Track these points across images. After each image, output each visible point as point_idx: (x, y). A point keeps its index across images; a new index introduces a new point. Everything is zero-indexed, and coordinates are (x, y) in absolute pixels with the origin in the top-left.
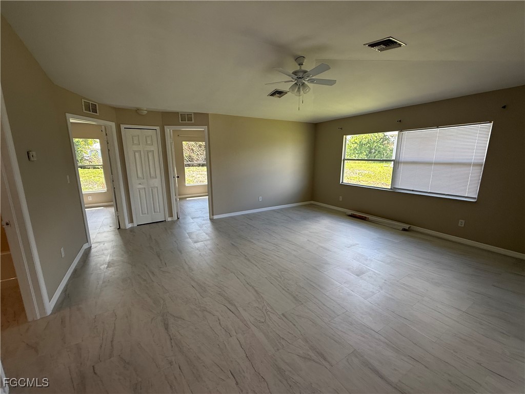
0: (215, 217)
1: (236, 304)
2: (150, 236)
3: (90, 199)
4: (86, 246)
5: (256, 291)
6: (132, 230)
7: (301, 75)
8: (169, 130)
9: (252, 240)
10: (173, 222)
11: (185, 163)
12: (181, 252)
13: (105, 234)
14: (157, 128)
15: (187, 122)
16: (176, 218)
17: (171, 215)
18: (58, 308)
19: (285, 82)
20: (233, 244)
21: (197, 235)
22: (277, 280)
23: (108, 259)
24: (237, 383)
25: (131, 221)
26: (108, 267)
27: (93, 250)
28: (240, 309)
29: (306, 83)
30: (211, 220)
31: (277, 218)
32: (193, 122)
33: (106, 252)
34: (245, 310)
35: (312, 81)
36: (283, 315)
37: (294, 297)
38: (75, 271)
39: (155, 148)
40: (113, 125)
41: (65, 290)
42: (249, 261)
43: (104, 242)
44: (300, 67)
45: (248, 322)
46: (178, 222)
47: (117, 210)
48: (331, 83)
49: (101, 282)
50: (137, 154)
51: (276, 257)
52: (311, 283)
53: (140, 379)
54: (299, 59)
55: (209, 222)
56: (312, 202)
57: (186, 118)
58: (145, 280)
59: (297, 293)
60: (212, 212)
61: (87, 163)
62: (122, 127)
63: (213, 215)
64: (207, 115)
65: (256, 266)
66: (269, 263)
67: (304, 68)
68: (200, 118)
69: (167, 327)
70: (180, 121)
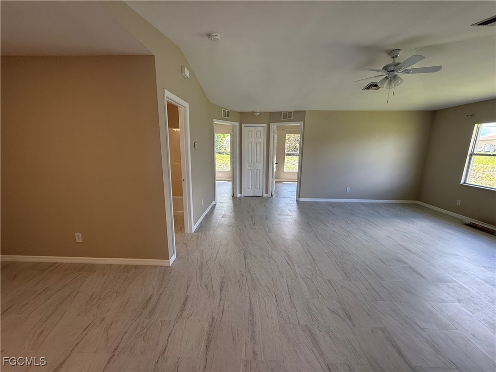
0: (301, 200)
1: (294, 261)
2: (250, 204)
3: (220, 174)
4: (213, 203)
5: (313, 259)
6: (240, 198)
7: (392, 68)
8: (273, 126)
9: (327, 223)
10: (268, 198)
11: (286, 152)
12: (266, 218)
13: (225, 198)
14: (265, 125)
15: (287, 119)
16: (271, 196)
17: (267, 193)
18: (197, 231)
19: (376, 77)
20: (308, 222)
21: (282, 210)
22: (336, 257)
23: (223, 212)
24: (277, 301)
25: (241, 192)
26: (222, 217)
27: (217, 206)
28: (296, 266)
29: (399, 75)
30: (298, 201)
31: (362, 210)
32: (292, 118)
33: (223, 209)
34: (299, 267)
35: (407, 72)
36: (329, 281)
37: (345, 273)
38: (207, 215)
39: (262, 140)
40: (237, 124)
41: (201, 223)
42: (317, 237)
43: (223, 203)
44: (394, 60)
45: (299, 276)
46: (271, 199)
47: (233, 183)
48: (437, 69)
49: (217, 224)
50: (250, 145)
51: (344, 241)
52: (369, 269)
53: (225, 275)
54: (393, 53)
55: (295, 202)
56: (417, 202)
57: (287, 116)
58: (240, 230)
59: (350, 271)
60: (299, 195)
61: (223, 150)
62: (243, 125)
63: (299, 198)
64: (304, 112)
65: (321, 242)
66: (334, 243)
67: (397, 60)
68: (298, 115)
69: (245, 258)
70: (282, 119)
